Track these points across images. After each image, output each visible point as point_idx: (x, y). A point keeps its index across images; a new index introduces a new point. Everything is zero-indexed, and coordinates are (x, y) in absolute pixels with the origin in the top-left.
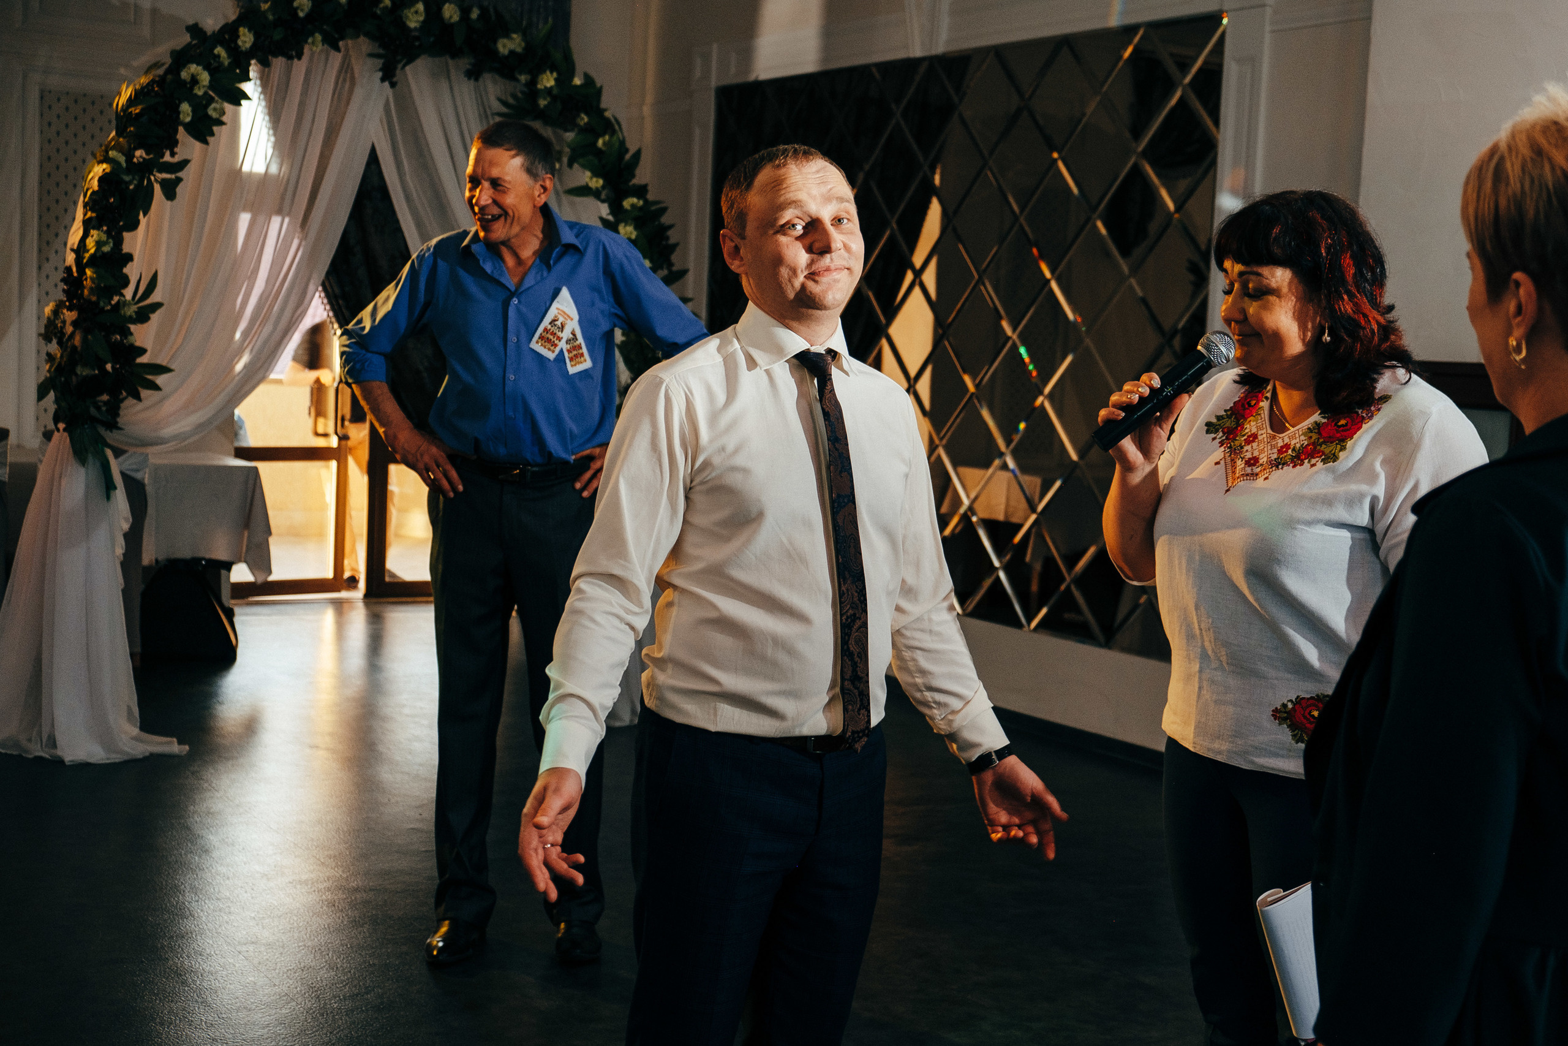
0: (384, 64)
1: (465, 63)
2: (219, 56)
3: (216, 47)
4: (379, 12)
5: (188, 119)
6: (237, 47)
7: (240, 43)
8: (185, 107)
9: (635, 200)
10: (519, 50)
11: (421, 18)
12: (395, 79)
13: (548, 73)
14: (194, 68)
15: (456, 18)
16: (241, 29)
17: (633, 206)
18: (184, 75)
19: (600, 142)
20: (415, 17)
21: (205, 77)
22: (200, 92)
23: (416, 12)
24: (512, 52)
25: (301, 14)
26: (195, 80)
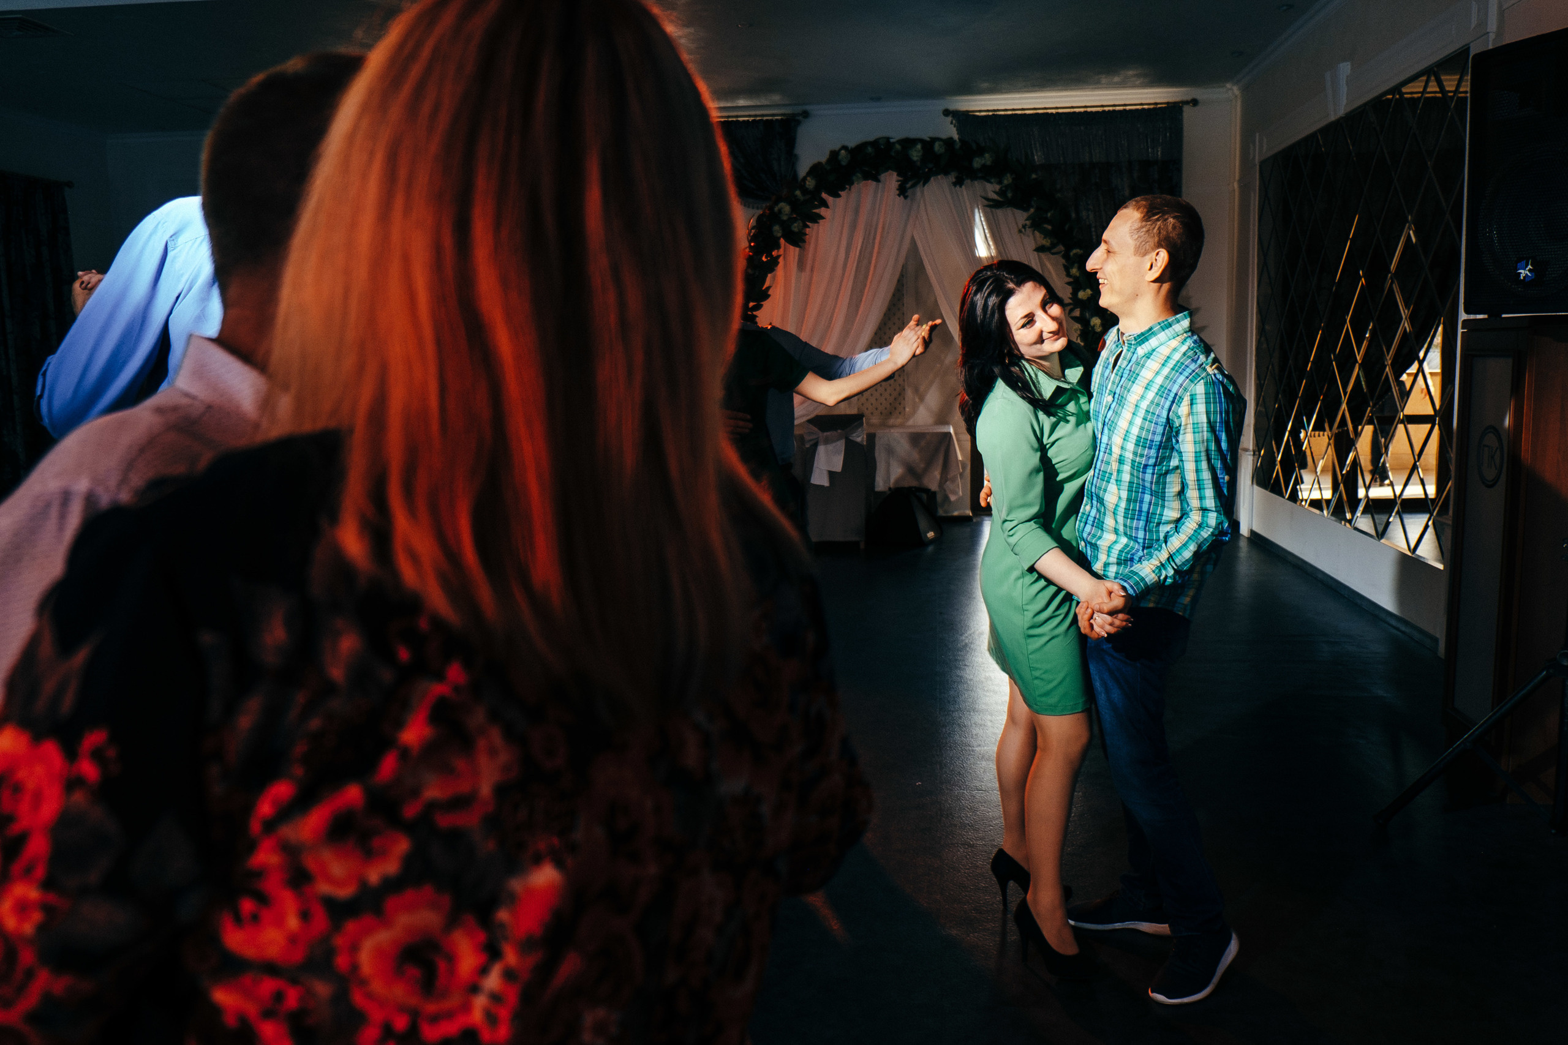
0: (900, 186)
1: (952, 178)
2: (796, 196)
3: (796, 190)
4: (893, 154)
5: (779, 235)
6: (807, 189)
7: (807, 186)
8: (776, 228)
9: (1078, 250)
10: (989, 163)
11: (920, 154)
12: (906, 194)
13: (1008, 175)
14: (782, 204)
15: (942, 150)
16: (808, 178)
17: (1074, 254)
18: (776, 209)
19: (1049, 215)
20: (916, 154)
21: (786, 208)
22: (785, 218)
23: (916, 151)
24: (984, 166)
25: (844, 163)
26: (780, 211)
